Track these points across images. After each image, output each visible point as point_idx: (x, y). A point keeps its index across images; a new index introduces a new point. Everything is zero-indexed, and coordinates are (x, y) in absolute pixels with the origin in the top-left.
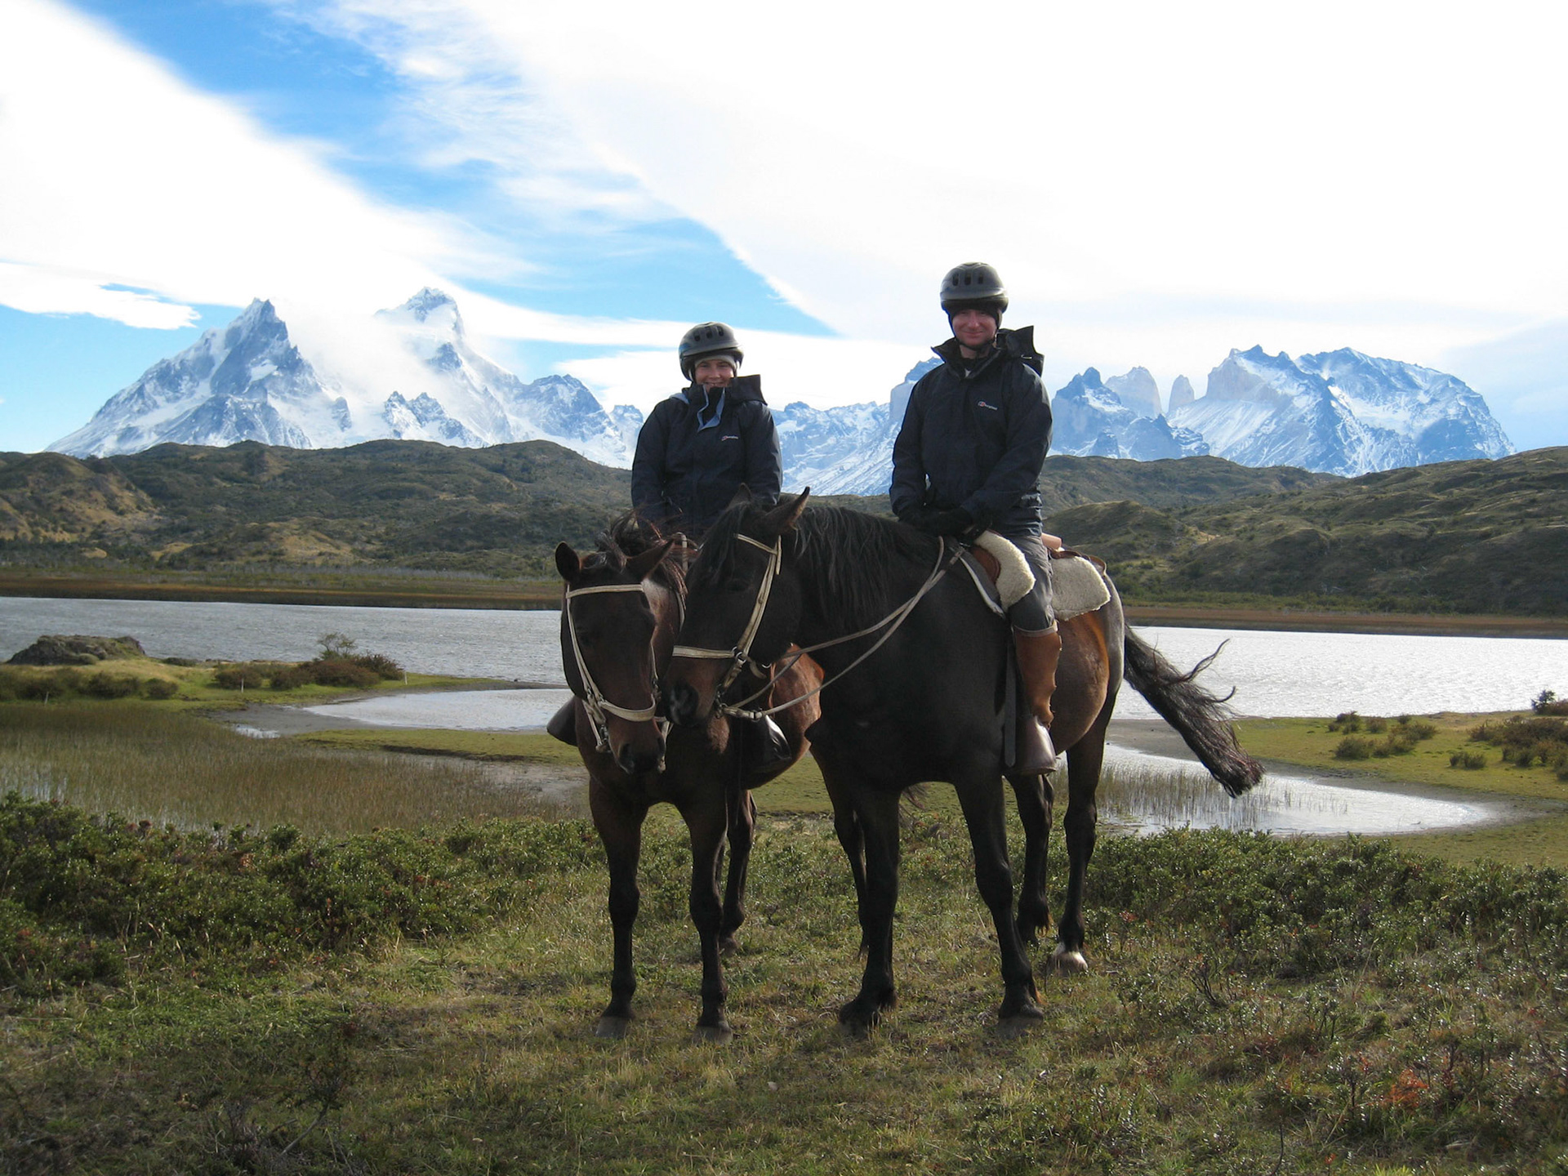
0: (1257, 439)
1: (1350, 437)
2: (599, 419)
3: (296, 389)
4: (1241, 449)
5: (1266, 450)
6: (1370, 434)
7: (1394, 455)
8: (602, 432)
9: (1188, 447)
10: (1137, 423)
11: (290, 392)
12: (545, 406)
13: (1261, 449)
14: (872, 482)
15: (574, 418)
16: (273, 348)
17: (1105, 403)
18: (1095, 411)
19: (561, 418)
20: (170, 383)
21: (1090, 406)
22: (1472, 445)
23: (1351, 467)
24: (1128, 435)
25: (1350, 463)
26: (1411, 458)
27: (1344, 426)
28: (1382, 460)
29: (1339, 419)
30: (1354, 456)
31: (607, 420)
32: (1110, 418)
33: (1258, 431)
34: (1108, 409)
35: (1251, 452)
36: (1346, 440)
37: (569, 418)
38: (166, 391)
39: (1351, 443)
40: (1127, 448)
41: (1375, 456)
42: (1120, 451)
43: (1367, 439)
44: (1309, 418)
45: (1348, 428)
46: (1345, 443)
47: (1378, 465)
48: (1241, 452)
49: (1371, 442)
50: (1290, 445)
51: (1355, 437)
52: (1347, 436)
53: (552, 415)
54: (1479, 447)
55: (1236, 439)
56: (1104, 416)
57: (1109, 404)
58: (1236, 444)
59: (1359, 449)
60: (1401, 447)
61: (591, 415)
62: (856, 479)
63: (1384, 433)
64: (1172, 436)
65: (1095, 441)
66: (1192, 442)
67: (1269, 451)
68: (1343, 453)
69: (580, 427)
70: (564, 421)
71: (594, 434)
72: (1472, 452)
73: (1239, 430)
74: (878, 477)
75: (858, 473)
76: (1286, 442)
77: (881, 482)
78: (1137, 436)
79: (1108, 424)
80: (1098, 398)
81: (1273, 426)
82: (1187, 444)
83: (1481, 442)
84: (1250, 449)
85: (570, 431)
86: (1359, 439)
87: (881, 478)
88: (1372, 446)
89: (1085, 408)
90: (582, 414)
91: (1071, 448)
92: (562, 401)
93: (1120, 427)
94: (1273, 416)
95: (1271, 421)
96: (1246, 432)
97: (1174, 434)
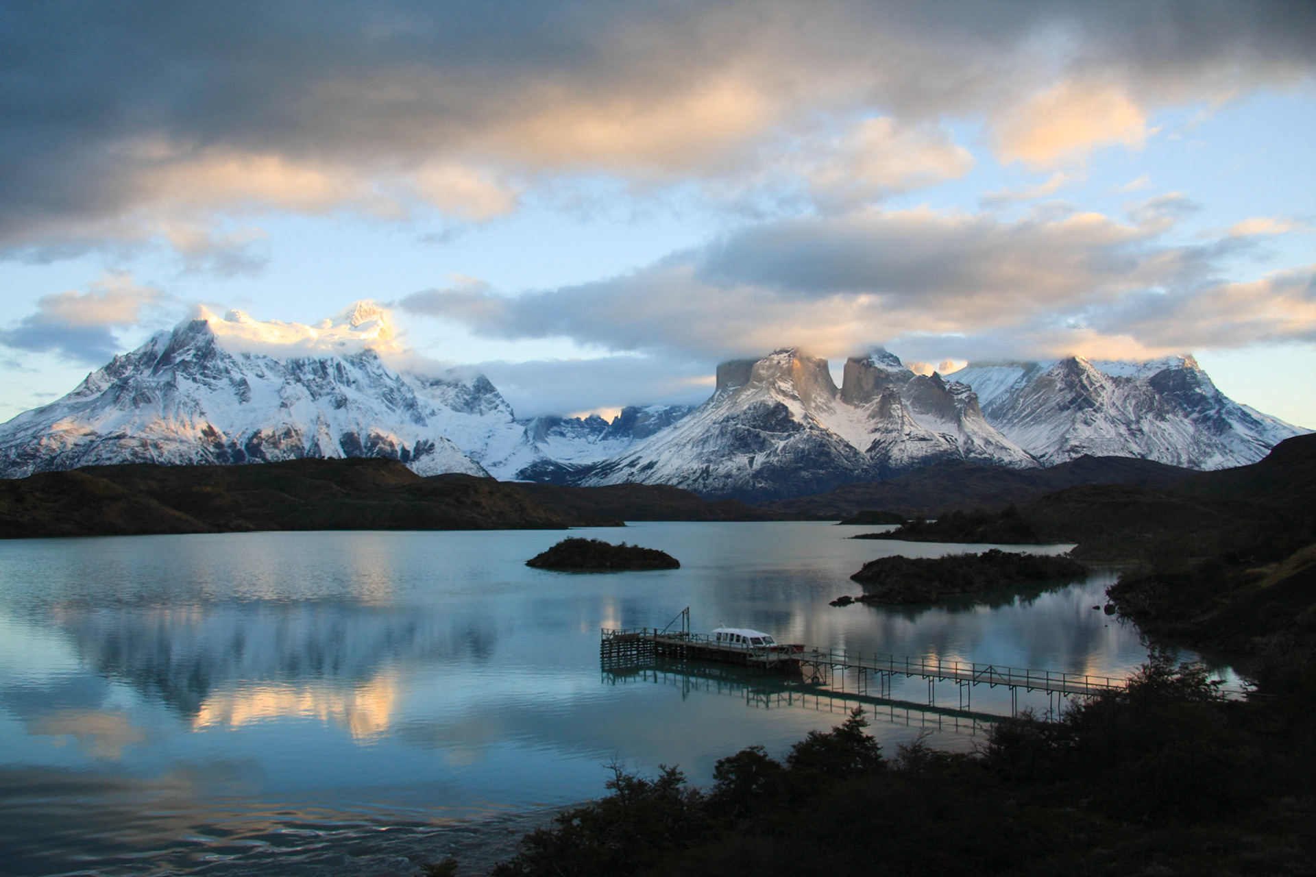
0: (1012, 394)
1: (1094, 384)
2: (494, 399)
3: (206, 372)
4: (999, 402)
5: (1021, 400)
6: (1110, 381)
7: (1134, 397)
8: (496, 408)
9: (960, 397)
10: (915, 380)
11: (201, 374)
12: (452, 390)
13: (1017, 399)
14: (693, 435)
15: (475, 399)
16: (198, 341)
17: (889, 365)
18: (880, 371)
19: (465, 399)
20: (116, 373)
21: (876, 368)
22: (1193, 389)
23: (1099, 408)
24: (909, 390)
25: (1097, 404)
26: (1150, 398)
27: (1088, 377)
28: (1125, 401)
29: (1083, 371)
30: (1100, 399)
31: (501, 399)
32: (893, 376)
33: (1012, 387)
34: (890, 369)
35: (1009, 403)
36: (1091, 387)
37: (471, 398)
38: (112, 378)
39: (1096, 389)
40: (908, 401)
41: (1118, 398)
42: (903, 403)
43: (1109, 386)
44: (1056, 373)
45: (1092, 377)
46: (1091, 389)
47: (1121, 405)
48: (1000, 404)
49: (1113, 387)
50: (1042, 395)
51: (1098, 385)
52: (1092, 384)
53: (457, 396)
54: (1197, 390)
55: (994, 395)
56: (888, 375)
57: (891, 365)
58: (995, 398)
59: (1103, 394)
60: (1140, 390)
61: (488, 396)
62: (682, 433)
63: (1123, 380)
64: (945, 388)
65: (881, 395)
66: (962, 393)
67: (1024, 401)
68: (1091, 397)
69: (479, 405)
70: (467, 401)
71: (490, 410)
72: (1192, 395)
73: (997, 388)
74: (699, 430)
75: (685, 428)
76: (1038, 393)
77: (701, 434)
78: (916, 390)
79: (891, 382)
80: (882, 361)
81: (1024, 383)
82: (958, 394)
83: (1199, 387)
84: (1007, 401)
85: (472, 409)
86: (1101, 386)
87: (701, 431)
88: (1114, 391)
89: (872, 369)
90: (481, 395)
91: (861, 402)
92: (465, 386)
93: (902, 384)
94: (1024, 376)
95: (1022, 380)
96: (1002, 388)
97: (947, 387)
